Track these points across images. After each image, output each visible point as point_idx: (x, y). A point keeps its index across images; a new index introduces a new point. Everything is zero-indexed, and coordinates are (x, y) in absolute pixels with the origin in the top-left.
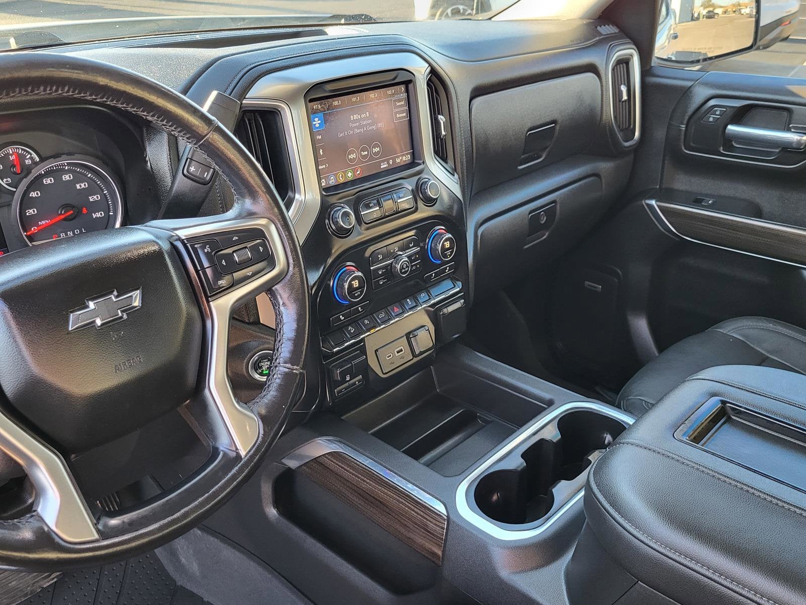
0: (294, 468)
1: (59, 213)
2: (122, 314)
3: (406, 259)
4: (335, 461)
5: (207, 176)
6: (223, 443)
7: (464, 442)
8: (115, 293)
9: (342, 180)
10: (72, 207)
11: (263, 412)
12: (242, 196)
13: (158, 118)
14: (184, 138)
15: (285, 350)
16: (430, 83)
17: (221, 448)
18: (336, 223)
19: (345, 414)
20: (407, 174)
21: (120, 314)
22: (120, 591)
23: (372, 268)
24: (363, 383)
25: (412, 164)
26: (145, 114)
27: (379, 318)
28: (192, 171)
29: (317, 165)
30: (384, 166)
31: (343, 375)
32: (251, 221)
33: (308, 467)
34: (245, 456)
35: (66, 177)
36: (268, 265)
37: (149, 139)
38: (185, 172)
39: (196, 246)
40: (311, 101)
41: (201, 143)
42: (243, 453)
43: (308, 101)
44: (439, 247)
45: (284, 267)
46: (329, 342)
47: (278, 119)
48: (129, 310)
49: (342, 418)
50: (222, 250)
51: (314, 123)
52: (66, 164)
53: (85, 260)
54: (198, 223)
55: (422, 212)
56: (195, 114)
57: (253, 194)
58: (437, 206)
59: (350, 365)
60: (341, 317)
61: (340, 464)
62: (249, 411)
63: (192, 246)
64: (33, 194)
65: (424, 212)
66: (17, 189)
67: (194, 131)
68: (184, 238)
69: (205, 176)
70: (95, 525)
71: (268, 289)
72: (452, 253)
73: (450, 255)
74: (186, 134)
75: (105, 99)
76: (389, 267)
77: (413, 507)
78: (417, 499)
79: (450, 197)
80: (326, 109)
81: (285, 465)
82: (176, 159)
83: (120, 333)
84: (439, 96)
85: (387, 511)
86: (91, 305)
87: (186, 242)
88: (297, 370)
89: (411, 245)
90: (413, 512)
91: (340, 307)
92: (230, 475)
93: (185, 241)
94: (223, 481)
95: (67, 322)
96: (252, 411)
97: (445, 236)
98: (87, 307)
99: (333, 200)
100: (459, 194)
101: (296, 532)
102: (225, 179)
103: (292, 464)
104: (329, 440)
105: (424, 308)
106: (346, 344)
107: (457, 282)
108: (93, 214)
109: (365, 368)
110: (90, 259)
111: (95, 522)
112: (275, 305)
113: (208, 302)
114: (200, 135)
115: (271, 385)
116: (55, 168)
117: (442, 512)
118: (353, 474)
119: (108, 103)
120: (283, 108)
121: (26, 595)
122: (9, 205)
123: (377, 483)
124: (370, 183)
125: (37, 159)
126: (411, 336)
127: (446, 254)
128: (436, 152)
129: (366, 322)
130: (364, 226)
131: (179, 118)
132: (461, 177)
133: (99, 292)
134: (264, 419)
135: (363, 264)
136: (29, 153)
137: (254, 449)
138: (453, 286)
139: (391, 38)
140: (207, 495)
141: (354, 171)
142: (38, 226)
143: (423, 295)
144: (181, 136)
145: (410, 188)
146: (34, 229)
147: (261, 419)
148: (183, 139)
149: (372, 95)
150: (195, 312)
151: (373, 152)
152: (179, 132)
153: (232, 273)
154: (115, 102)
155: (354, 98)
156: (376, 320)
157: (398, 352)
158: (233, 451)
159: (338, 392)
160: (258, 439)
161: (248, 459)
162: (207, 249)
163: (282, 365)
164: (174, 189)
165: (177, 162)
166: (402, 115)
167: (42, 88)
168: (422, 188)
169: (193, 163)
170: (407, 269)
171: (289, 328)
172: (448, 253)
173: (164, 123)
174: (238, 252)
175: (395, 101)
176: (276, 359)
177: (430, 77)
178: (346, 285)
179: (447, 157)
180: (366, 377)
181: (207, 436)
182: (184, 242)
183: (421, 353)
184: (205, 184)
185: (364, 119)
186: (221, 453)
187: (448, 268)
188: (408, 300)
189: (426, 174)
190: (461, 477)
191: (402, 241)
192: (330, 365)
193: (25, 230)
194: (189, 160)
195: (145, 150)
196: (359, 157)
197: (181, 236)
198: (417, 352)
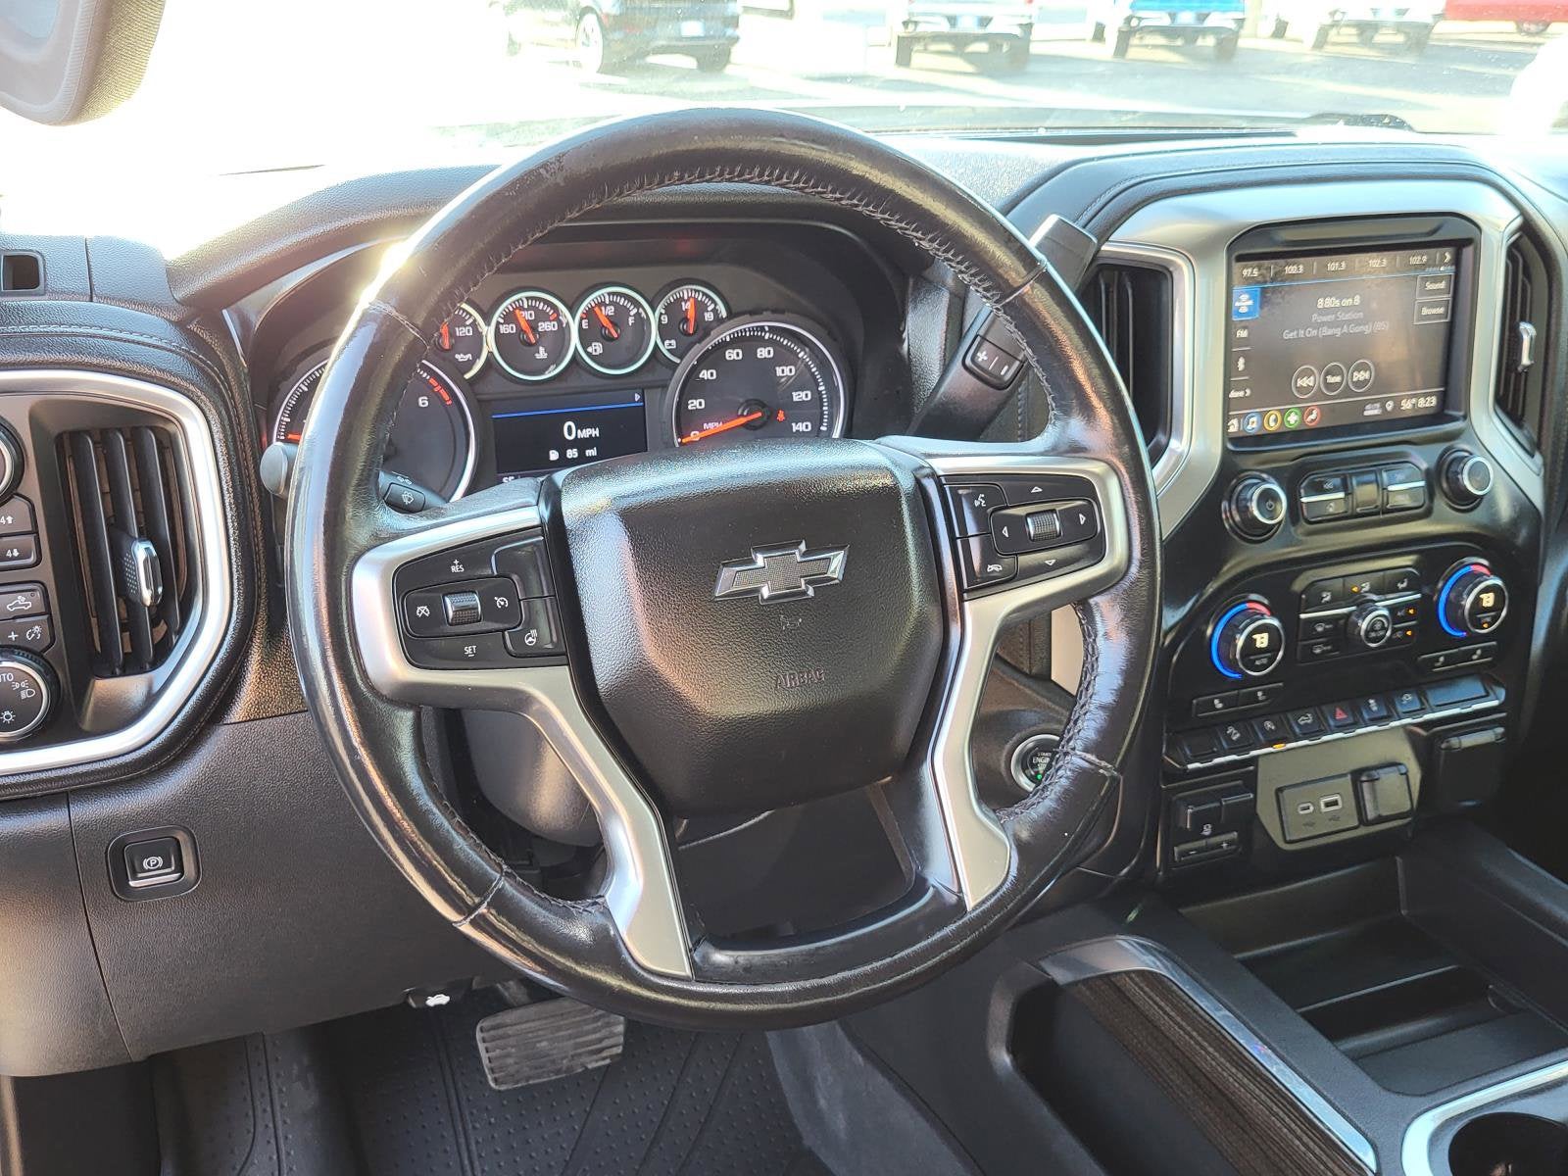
0: (1061, 984)
1: (739, 413)
2: (806, 587)
3: (1385, 612)
4: (1147, 989)
5: (1007, 373)
6: (938, 874)
7: (1445, 1037)
8: (803, 547)
9: (1272, 426)
10: (761, 405)
11: (1025, 835)
12: (1066, 412)
13: (940, 245)
14: (979, 289)
15: (1089, 725)
16: (1514, 252)
17: (932, 881)
18: (1244, 510)
19: (1187, 905)
20: (1419, 435)
21: (803, 587)
22: (706, 1120)
23: (1303, 616)
24: (1235, 850)
25: (1438, 416)
26: (919, 235)
27: (1299, 725)
28: (980, 360)
29: (1227, 388)
30: (1371, 411)
31: (1199, 820)
32: (1071, 462)
33: (1090, 988)
34: (974, 910)
35: (763, 353)
36: (1089, 552)
37: (915, 301)
38: (968, 361)
39: (960, 492)
40: (1240, 258)
41: (1008, 300)
42: (970, 903)
43: (1234, 257)
44: (1468, 603)
45: (1120, 562)
46: (1182, 750)
47: (1164, 287)
48: (820, 582)
49: (1180, 910)
50: (1007, 508)
51: (1237, 304)
52: (767, 329)
53: (764, 480)
54: (972, 452)
55: (1439, 521)
56: (1010, 245)
57: (1087, 410)
58: (1479, 515)
59: (1217, 804)
60: (1216, 701)
61: (1158, 999)
62: (998, 827)
63: (954, 491)
64: (705, 374)
65: (1445, 522)
66: (681, 358)
67: (1000, 276)
68: (940, 473)
69: (1002, 373)
70: (690, 951)
71: (1080, 599)
72: (1495, 619)
73: (1490, 625)
74: (985, 280)
75: (855, 202)
76: (1342, 622)
77: (1299, 1132)
78: (1312, 1116)
79: (1514, 500)
80: (1268, 279)
81: (1045, 972)
82: (957, 334)
83: (798, 620)
84: (1530, 281)
85: (1242, 1123)
86: (760, 560)
87: (944, 482)
88: (1107, 769)
89: (1400, 586)
90: (1297, 1142)
91: (1218, 682)
92: (938, 935)
93: (943, 479)
94: (924, 943)
95: (714, 581)
96: (1003, 827)
97: (1487, 580)
98: (753, 562)
99: (1248, 462)
100: (1537, 496)
101: (1042, 1113)
102: (1040, 375)
103: (1061, 976)
104: (1142, 946)
105: (1404, 726)
106: (1217, 761)
107: (1494, 687)
108: (794, 424)
109: (1246, 820)
110: (773, 479)
111: (691, 946)
112: (1088, 633)
113: (962, 600)
114: (1010, 286)
115: (1050, 788)
116: (748, 334)
117: (1367, 1163)
118: (1181, 1027)
119: (860, 209)
120: (1179, 267)
121: (558, 1072)
122: (665, 387)
123: (1231, 1061)
124: (1334, 440)
125: (724, 314)
126: (1364, 778)
127: (1480, 619)
128: (1501, 401)
129: (1269, 725)
130: (1305, 527)
131: (978, 249)
132: (1549, 460)
133: (777, 541)
134: (1022, 847)
135: (1285, 605)
136: (713, 301)
137: (993, 900)
138: (1484, 694)
139: (1441, 151)
140: (889, 960)
141: (1304, 412)
142: (701, 430)
143: (1408, 697)
144: (975, 284)
145: (1424, 466)
146: (695, 435)
147: (1017, 846)
148: (977, 291)
149: (1375, 261)
150: (934, 614)
151: (1352, 379)
152: (972, 275)
153: (1016, 554)
154: (871, 208)
155: (1334, 264)
156: (1291, 727)
157: (1328, 805)
158: (953, 893)
159: (1183, 854)
160: (1003, 883)
161: (978, 917)
162: (979, 502)
163: (1079, 753)
164: (942, 390)
165: (956, 340)
166: (1434, 311)
167: (757, 171)
168: (1453, 469)
169: (986, 345)
170: (1381, 633)
171: (1107, 685)
172: (1487, 617)
173: (949, 256)
174: (1036, 518)
175: (1425, 279)
176: (1070, 739)
177: (1517, 239)
178: (1240, 641)
179: (1523, 415)
180: (1246, 839)
181: (910, 853)
182: (940, 481)
183: (1380, 819)
184: (999, 387)
185: (1347, 309)
186: (931, 890)
187: (1479, 652)
188: (1371, 701)
189: (1468, 443)
190: (1426, 1102)
191: (1381, 573)
192: (1174, 795)
193: (681, 435)
194: (979, 339)
195: (903, 318)
196: (1319, 387)
197: (936, 470)
198: (1371, 815)
